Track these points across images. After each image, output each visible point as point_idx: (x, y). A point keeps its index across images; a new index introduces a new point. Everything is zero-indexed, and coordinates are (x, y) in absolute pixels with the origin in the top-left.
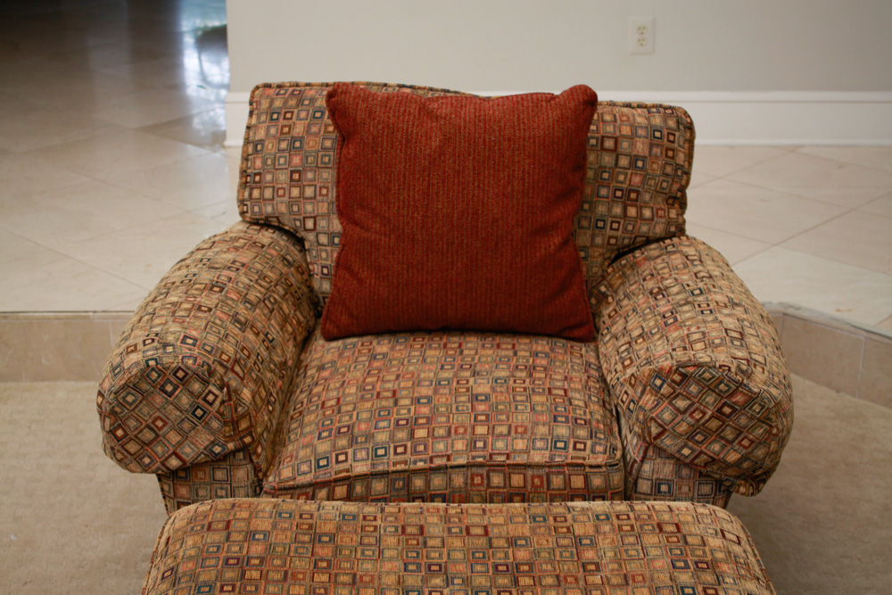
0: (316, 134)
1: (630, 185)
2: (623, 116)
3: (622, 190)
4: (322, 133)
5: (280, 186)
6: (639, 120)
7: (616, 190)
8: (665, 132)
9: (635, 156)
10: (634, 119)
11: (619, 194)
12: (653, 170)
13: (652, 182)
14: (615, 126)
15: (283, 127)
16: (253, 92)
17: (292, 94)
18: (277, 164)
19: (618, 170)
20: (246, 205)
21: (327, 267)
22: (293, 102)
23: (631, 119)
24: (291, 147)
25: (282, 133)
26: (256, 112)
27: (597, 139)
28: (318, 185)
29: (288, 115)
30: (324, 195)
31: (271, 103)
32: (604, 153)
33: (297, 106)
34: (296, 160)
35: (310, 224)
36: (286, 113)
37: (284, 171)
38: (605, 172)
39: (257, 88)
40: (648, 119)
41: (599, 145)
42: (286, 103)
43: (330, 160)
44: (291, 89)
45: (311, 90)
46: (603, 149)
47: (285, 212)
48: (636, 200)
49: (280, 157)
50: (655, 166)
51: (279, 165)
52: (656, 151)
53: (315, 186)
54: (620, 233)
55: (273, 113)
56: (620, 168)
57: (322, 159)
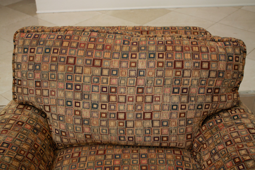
0: (47, 62)
1: (215, 86)
2: (212, 48)
3: (211, 89)
4: (50, 61)
5: (30, 88)
6: (221, 50)
7: (208, 89)
8: (234, 56)
9: (219, 71)
10: (218, 50)
11: (210, 91)
12: (227, 77)
13: (226, 83)
14: (208, 55)
15: (30, 57)
16: (15, 35)
17: (34, 37)
18: (28, 77)
19: (210, 79)
20: (16, 95)
21: (58, 130)
22: (34, 43)
23: (216, 50)
24: (34, 69)
25: (30, 60)
26: (17, 46)
27: (199, 63)
28: (50, 90)
29: (32, 50)
30: (53, 95)
31: (24, 42)
32: (203, 71)
33: (37, 45)
34: (38, 76)
35: (47, 109)
36: (31, 49)
37: (32, 81)
38: (203, 80)
39: (17, 32)
40: (225, 49)
41: (200, 66)
42: (31, 43)
43: (55, 77)
44: (34, 34)
45: (44, 34)
46: (202, 68)
47: (35, 101)
48: (218, 93)
49: (29, 73)
50: (229, 75)
51: (29, 77)
52: (230, 67)
53: (48, 90)
54: (209, 109)
55: (25, 48)
56: (211, 78)
57: (51, 76)
